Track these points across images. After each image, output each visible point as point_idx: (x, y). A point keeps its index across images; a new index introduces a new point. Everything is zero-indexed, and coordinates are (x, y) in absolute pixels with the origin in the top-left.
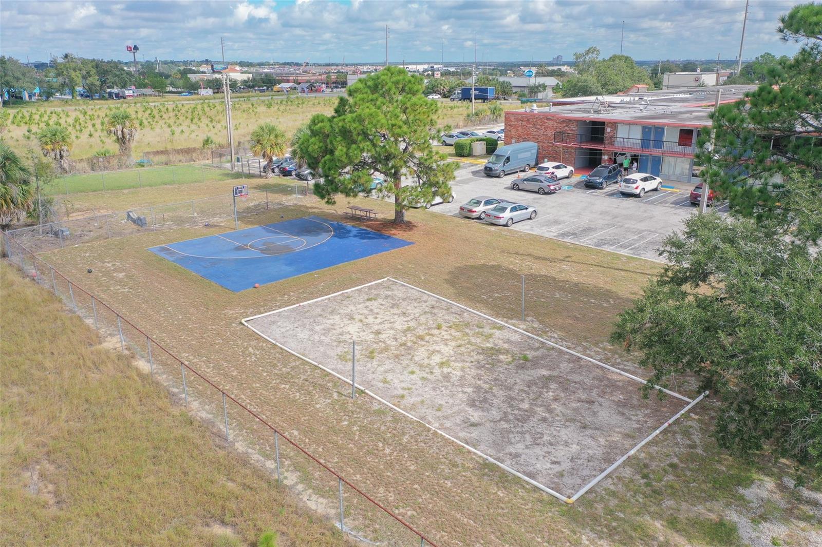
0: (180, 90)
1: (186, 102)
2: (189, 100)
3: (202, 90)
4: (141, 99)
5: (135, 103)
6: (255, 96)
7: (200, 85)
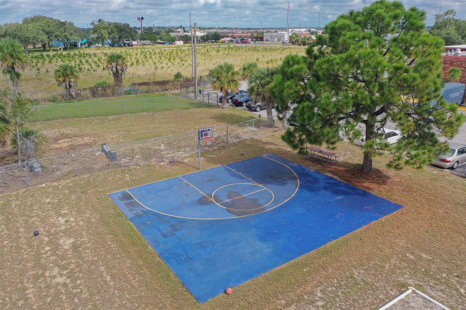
0: (165, 42)
1: (167, 48)
2: (169, 47)
3: (177, 42)
4: (141, 47)
5: (137, 49)
6: (209, 45)
7: (176, 39)
